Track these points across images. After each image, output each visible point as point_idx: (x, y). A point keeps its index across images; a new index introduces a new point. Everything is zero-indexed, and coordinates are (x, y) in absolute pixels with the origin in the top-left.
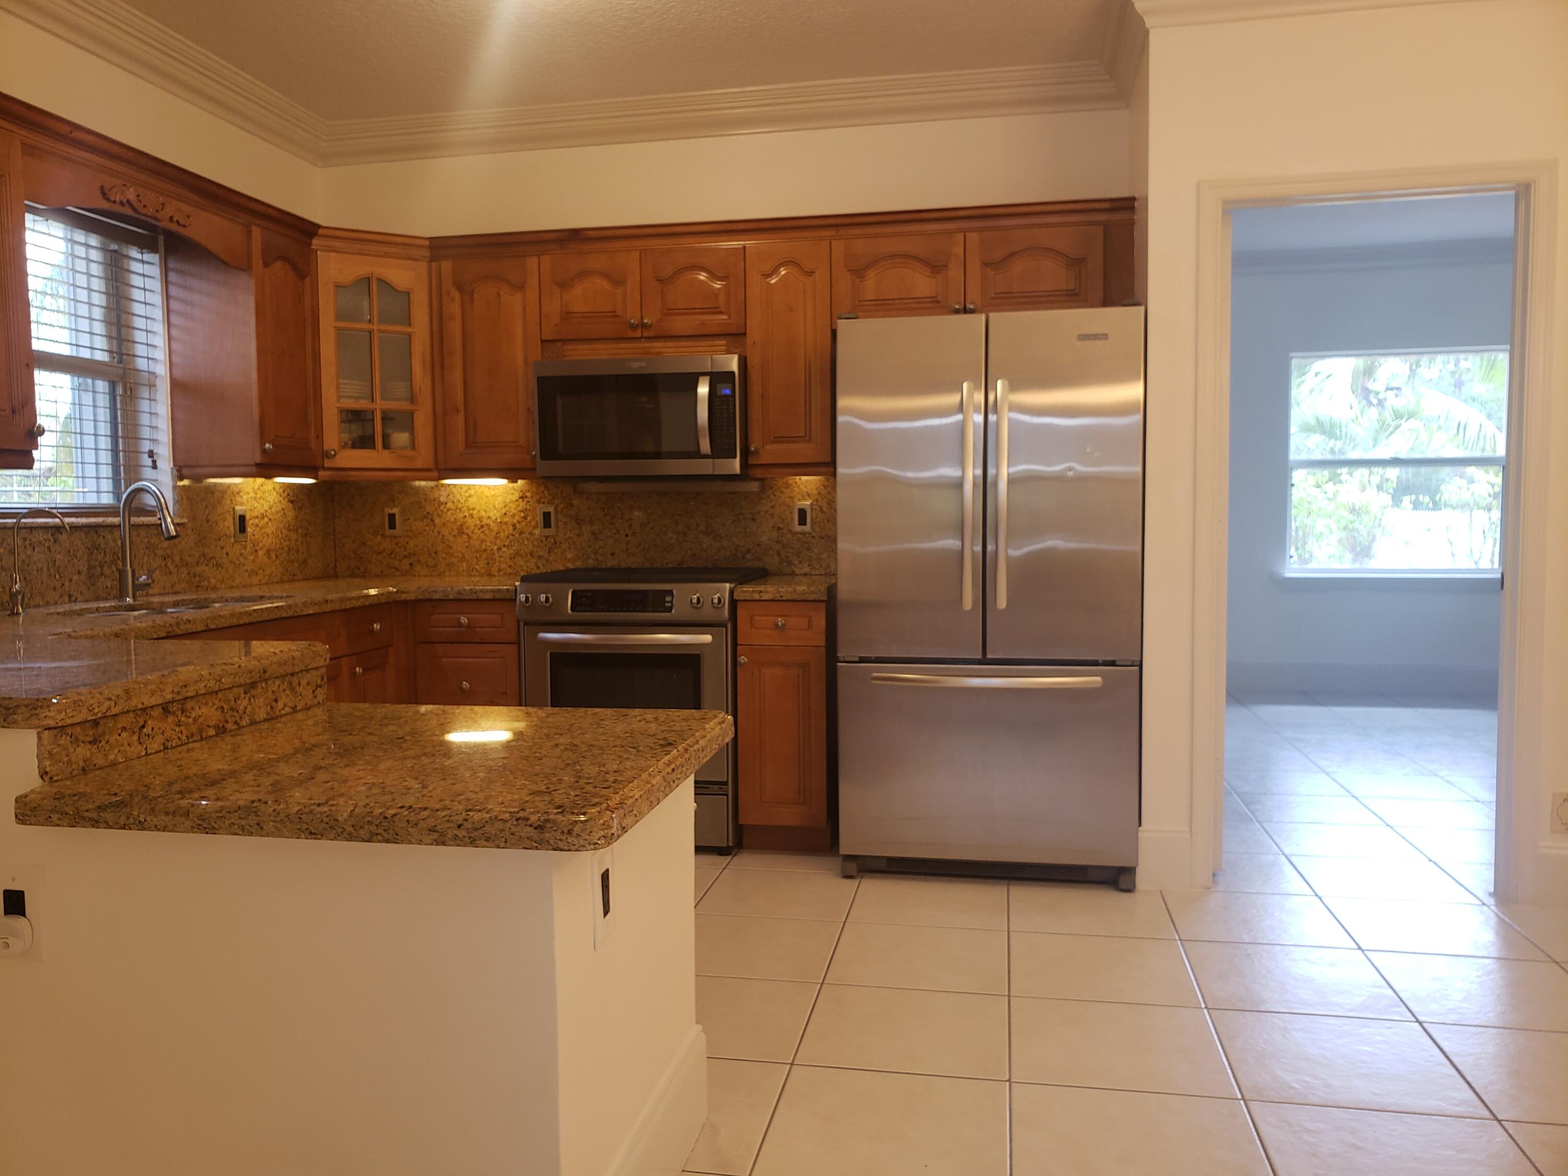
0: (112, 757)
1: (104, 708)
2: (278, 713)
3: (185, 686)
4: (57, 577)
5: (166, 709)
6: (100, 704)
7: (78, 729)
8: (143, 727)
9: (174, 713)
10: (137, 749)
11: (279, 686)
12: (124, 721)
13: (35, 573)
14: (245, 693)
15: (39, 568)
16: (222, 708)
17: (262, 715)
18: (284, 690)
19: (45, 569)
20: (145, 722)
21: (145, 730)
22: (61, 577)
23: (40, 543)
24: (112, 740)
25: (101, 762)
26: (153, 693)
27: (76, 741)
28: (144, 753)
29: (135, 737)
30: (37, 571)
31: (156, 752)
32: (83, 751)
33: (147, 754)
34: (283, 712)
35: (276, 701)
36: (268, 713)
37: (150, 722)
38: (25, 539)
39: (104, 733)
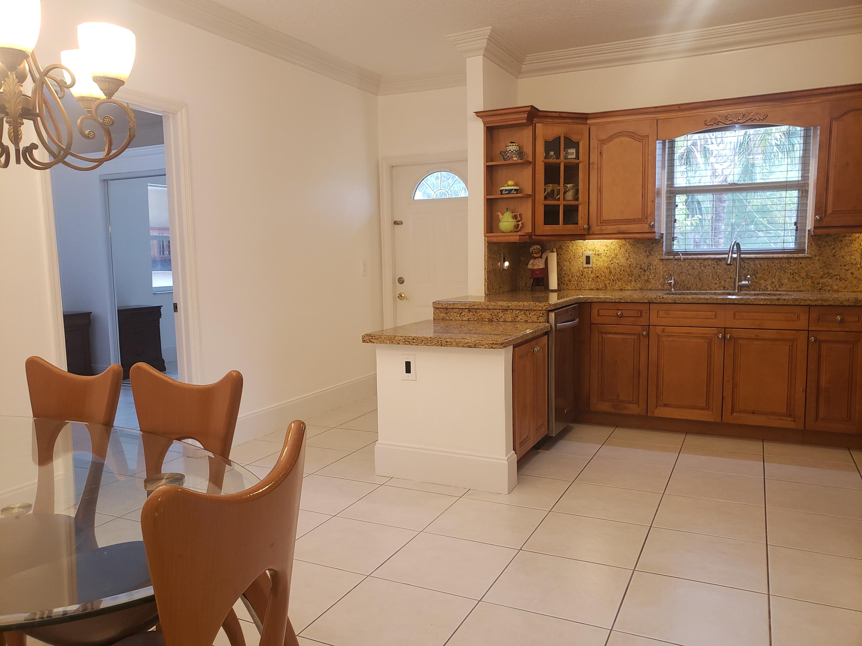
0: (451, 318)
1: (446, 306)
2: (517, 321)
3: (474, 305)
4: (717, 279)
5: (469, 310)
6: (445, 305)
7: (441, 309)
8: (461, 313)
9: (472, 312)
10: (458, 318)
11: (519, 313)
12: (455, 310)
13: (705, 277)
14: (502, 312)
15: (708, 275)
16: (491, 315)
17: (510, 320)
18: (521, 314)
19: (711, 275)
20: (462, 312)
21: (462, 314)
22: (720, 279)
23: (709, 265)
24: (451, 314)
25: (448, 318)
26: (462, 305)
27: (441, 312)
28: (461, 320)
29: (458, 315)
30: (706, 276)
31: (465, 320)
32: (443, 315)
33: (462, 320)
34: (520, 321)
35: (517, 317)
36: (512, 320)
37: (463, 312)
38: (701, 264)
39: (449, 312)
